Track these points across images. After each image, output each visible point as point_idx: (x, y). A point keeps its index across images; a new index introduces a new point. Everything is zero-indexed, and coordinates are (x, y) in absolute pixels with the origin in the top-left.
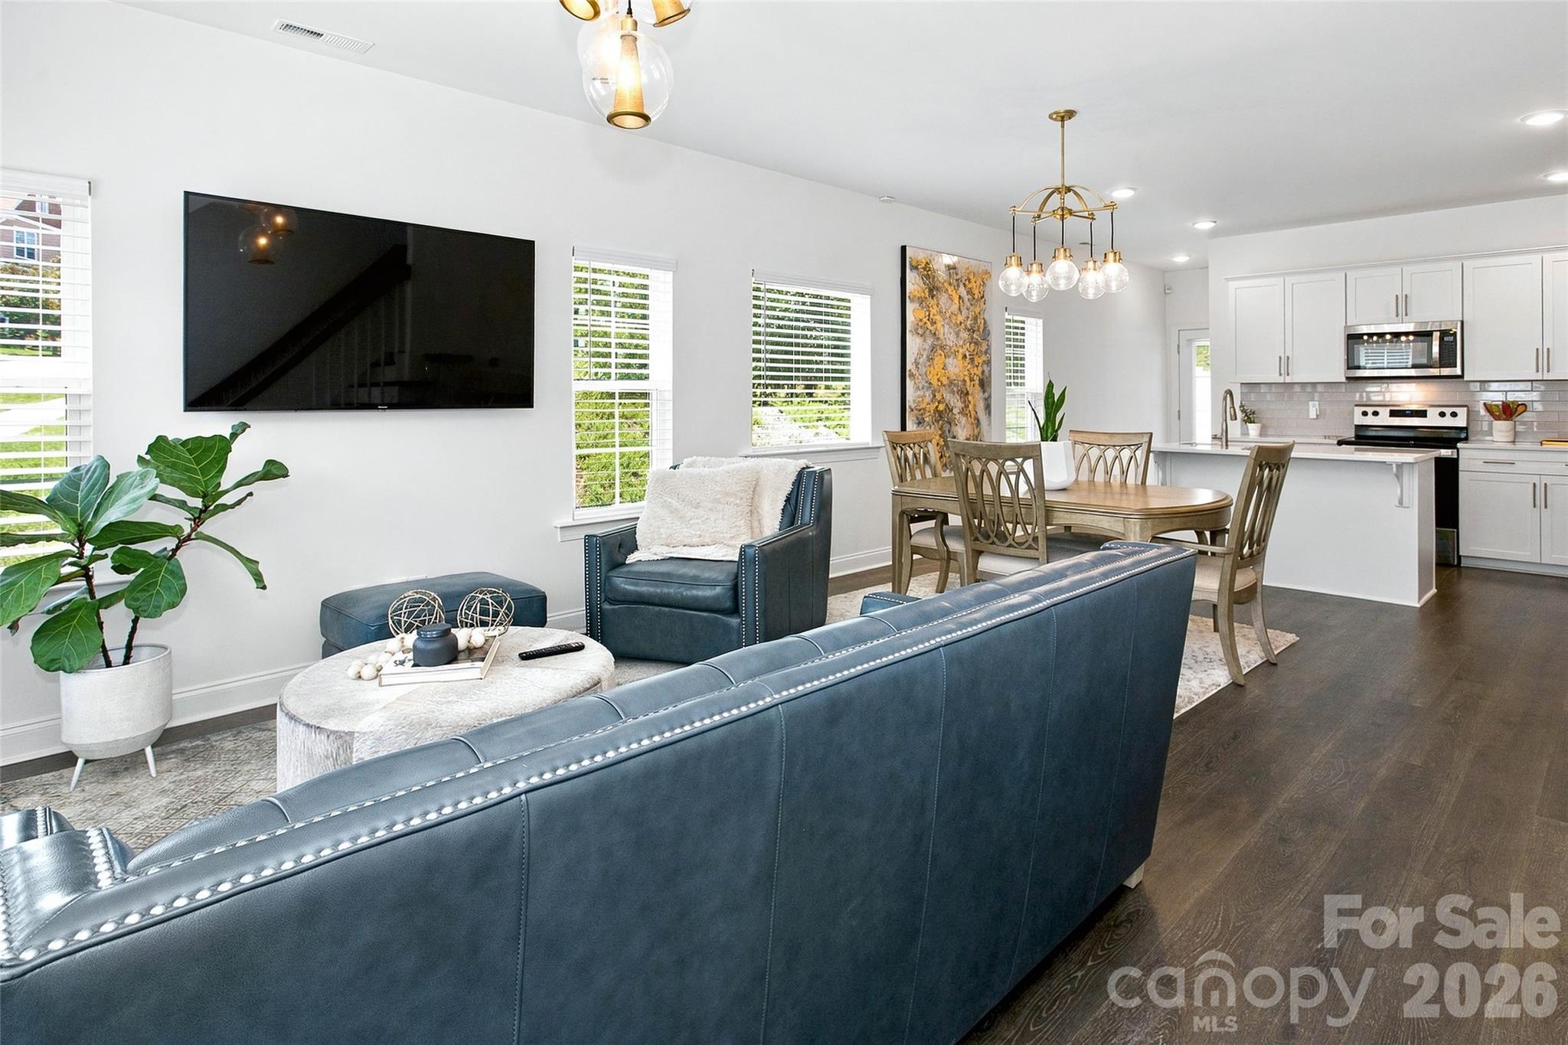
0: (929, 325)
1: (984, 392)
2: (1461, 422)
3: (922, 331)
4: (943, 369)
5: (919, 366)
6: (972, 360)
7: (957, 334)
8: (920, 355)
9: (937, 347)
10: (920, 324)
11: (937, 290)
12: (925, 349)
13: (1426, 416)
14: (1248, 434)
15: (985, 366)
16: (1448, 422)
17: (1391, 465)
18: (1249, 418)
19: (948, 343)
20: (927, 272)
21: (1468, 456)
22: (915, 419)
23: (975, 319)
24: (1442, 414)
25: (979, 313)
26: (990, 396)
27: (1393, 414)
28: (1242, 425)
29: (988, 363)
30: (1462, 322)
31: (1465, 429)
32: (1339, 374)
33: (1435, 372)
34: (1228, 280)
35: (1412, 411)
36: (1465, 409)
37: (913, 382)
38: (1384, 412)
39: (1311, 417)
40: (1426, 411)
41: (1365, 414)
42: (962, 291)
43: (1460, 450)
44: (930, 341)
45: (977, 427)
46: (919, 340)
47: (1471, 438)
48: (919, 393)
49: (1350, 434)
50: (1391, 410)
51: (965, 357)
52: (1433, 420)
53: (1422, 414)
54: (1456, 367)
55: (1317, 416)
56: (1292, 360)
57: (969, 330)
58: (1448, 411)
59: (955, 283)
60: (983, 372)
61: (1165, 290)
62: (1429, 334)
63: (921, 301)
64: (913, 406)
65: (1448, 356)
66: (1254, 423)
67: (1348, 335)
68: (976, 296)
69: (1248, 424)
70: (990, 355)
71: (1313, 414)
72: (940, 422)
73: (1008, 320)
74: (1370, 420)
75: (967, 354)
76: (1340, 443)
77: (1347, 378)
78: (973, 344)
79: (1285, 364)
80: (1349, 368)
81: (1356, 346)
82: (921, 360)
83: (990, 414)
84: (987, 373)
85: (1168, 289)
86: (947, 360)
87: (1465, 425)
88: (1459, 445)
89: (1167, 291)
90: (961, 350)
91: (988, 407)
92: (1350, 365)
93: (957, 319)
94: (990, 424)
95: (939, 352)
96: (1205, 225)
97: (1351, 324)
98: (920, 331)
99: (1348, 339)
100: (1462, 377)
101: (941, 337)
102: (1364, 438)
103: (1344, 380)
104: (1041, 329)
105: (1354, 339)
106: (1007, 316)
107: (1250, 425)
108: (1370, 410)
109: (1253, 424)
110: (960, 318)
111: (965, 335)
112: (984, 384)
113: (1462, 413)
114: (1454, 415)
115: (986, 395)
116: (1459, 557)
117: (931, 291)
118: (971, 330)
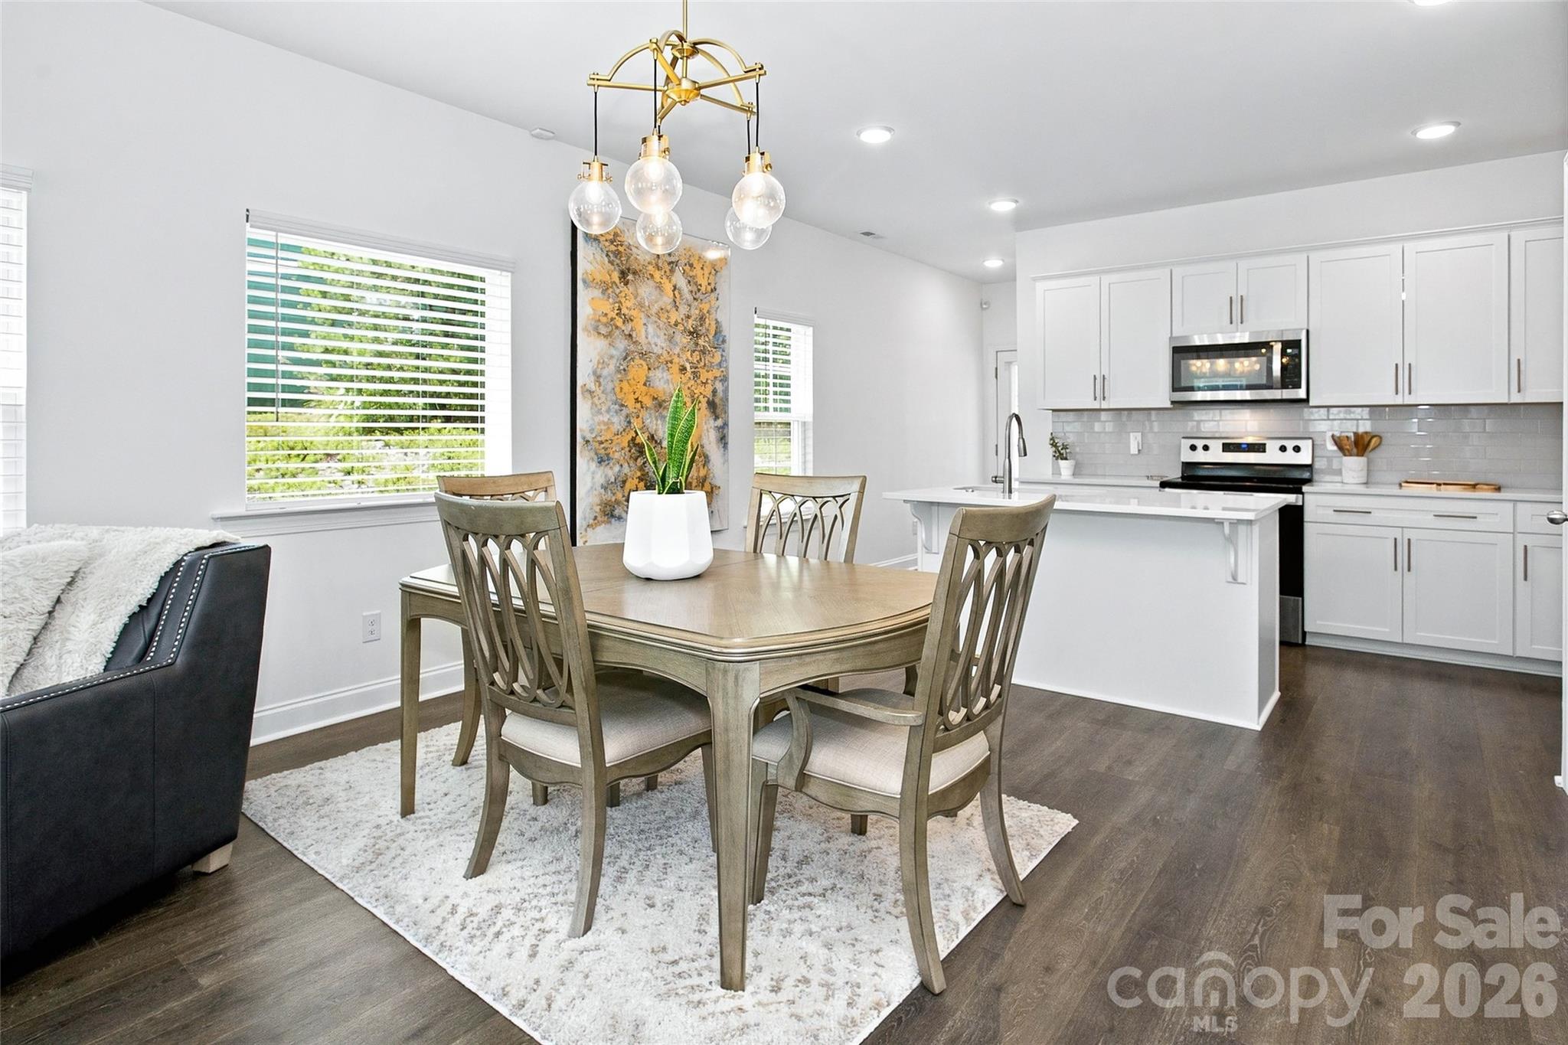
0: (619, 322)
1: (717, 418)
2: (1304, 458)
3: (607, 328)
4: (645, 384)
5: (601, 380)
6: (696, 375)
7: (671, 339)
8: (603, 363)
9: (635, 354)
10: (604, 320)
11: (635, 273)
12: (612, 357)
13: (1264, 451)
14: (1060, 474)
15: (719, 386)
16: (1290, 458)
17: (1223, 523)
18: (1061, 454)
19: (656, 350)
20: (616, 247)
21: (1315, 502)
22: (592, 454)
23: (702, 319)
24: (1283, 449)
25: (708, 312)
26: (726, 425)
27: (1227, 448)
28: (1053, 461)
29: (725, 379)
30: (1308, 331)
31: (1309, 467)
32: (1161, 395)
33: (1277, 394)
34: (1035, 279)
35: (1248, 444)
36: (1310, 441)
37: (590, 402)
38: (1216, 446)
39: (1132, 452)
40: (1265, 444)
41: (1193, 448)
42: (679, 279)
43: (1306, 496)
44: (622, 344)
45: (704, 466)
46: (601, 344)
47: (1316, 477)
48: (601, 418)
49: (1175, 474)
50: (1223, 444)
51: (683, 369)
52: (1272, 456)
53: (1260, 448)
54: (1300, 387)
55: (1139, 451)
56: (1109, 381)
57: (691, 333)
58: (1290, 444)
59: (667, 268)
60: (714, 392)
61: (981, 304)
62: (1267, 345)
63: (605, 288)
64: (589, 437)
65: (1291, 376)
66: (1066, 459)
67: (1174, 348)
68: (703, 289)
69: (1060, 461)
70: (727, 368)
71: (1134, 450)
72: (639, 460)
73: (757, 326)
74: (1200, 456)
75: (688, 366)
76: (1164, 485)
77: (1173, 402)
78: (697, 353)
79: (1101, 385)
80: (1175, 389)
81: (1183, 362)
82: (605, 372)
83: (725, 446)
84: (720, 394)
85: (985, 304)
86: (651, 374)
87: (1309, 462)
88: (1305, 488)
89: (984, 306)
90: (676, 360)
91: (723, 440)
92: (1175, 386)
93: (668, 318)
94: (726, 461)
95: (638, 361)
96: (1003, 206)
97: (1178, 335)
98: (603, 330)
99: (1173, 353)
100: (1307, 400)
101: (642, 340)
102: (1194, 478)
103: (1169, 405)
104: (810, 340)
105: (1183, 352)
106: (758, 321)
107: (1062, 463)
108: (1200, 444)
109: (1064, 461)
110: (675, 316)
111: (684, 340)
112: (715, 407)
113: (1306, 446)
114: (1297, 449)
115: (719, 422)
116: (1304, 634)
117: (623, 274)
118: (694, 334)
